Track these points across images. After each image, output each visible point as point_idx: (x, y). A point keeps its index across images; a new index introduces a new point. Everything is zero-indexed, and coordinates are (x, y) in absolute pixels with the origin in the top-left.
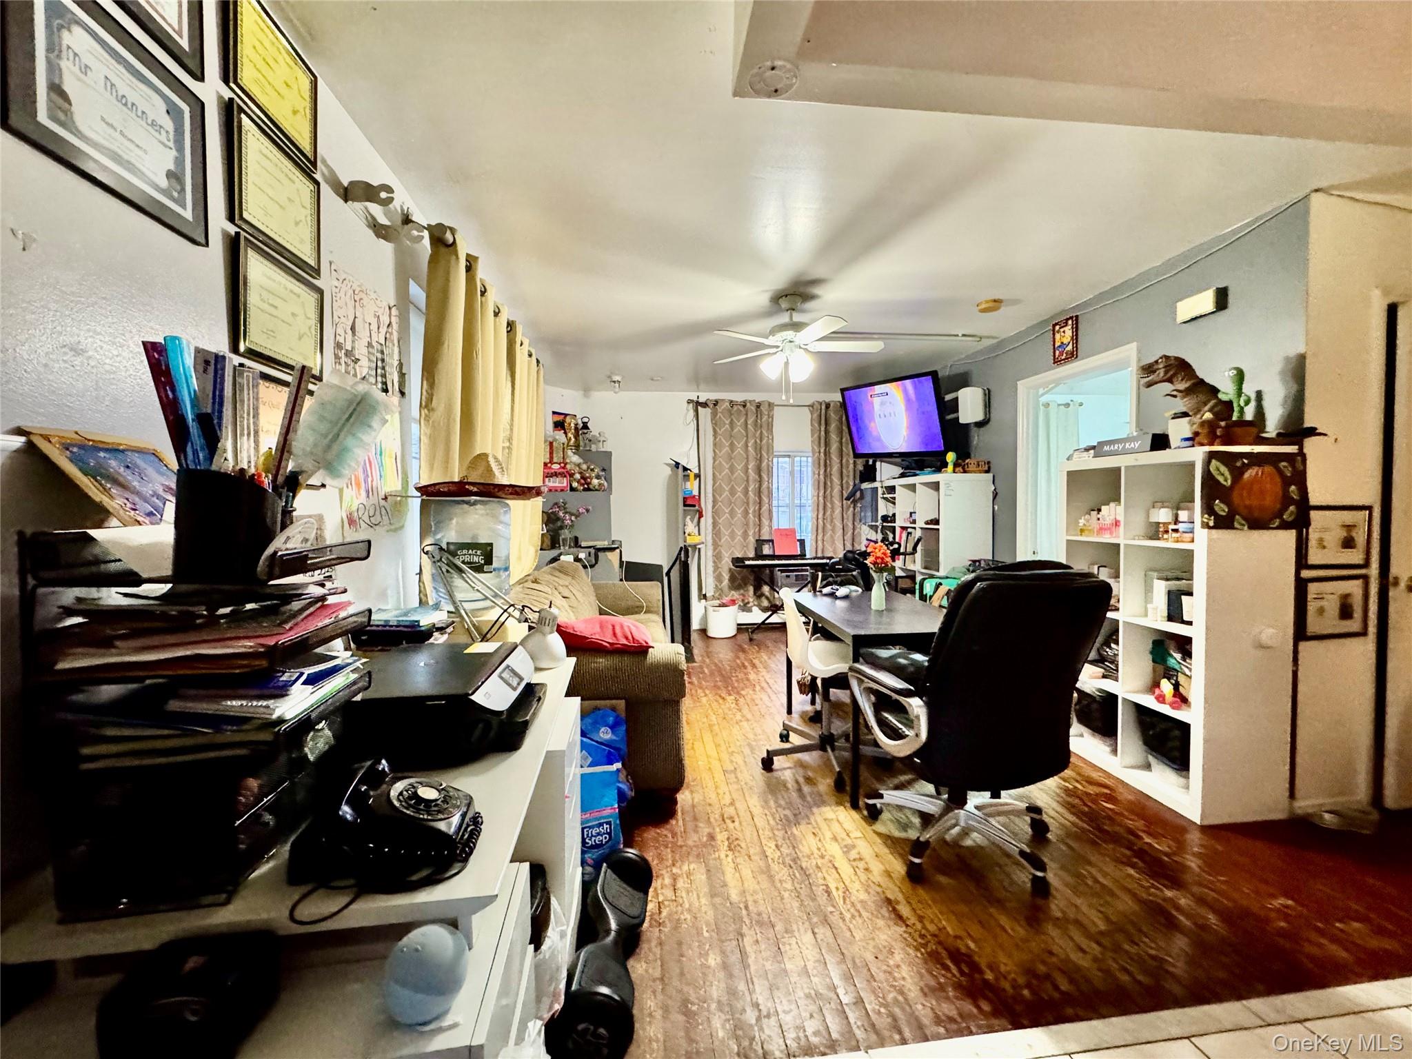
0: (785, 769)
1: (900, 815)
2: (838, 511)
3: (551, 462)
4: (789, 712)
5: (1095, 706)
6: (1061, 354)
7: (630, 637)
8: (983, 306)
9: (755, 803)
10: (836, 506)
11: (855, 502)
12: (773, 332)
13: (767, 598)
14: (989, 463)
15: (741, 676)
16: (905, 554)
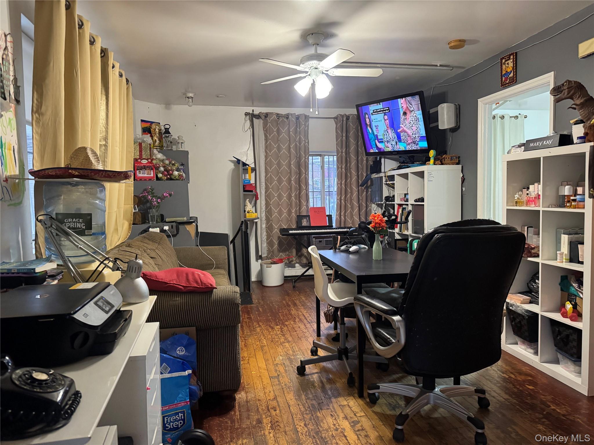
0: (313, 373)
1: (391, 400)
2: (355, 194)
3: (141, 158)
4: (319, 335)
5: (524, 322)
6: (506, 79)
7: (199, 281)
8: (452, 44)
9: (291, 398)
10: (354, 191)
11: (367, 188)
12: (303, 61)
13: (305, 257)
14: (459, 157)
15: (285, 311)
16: (401, 223)
